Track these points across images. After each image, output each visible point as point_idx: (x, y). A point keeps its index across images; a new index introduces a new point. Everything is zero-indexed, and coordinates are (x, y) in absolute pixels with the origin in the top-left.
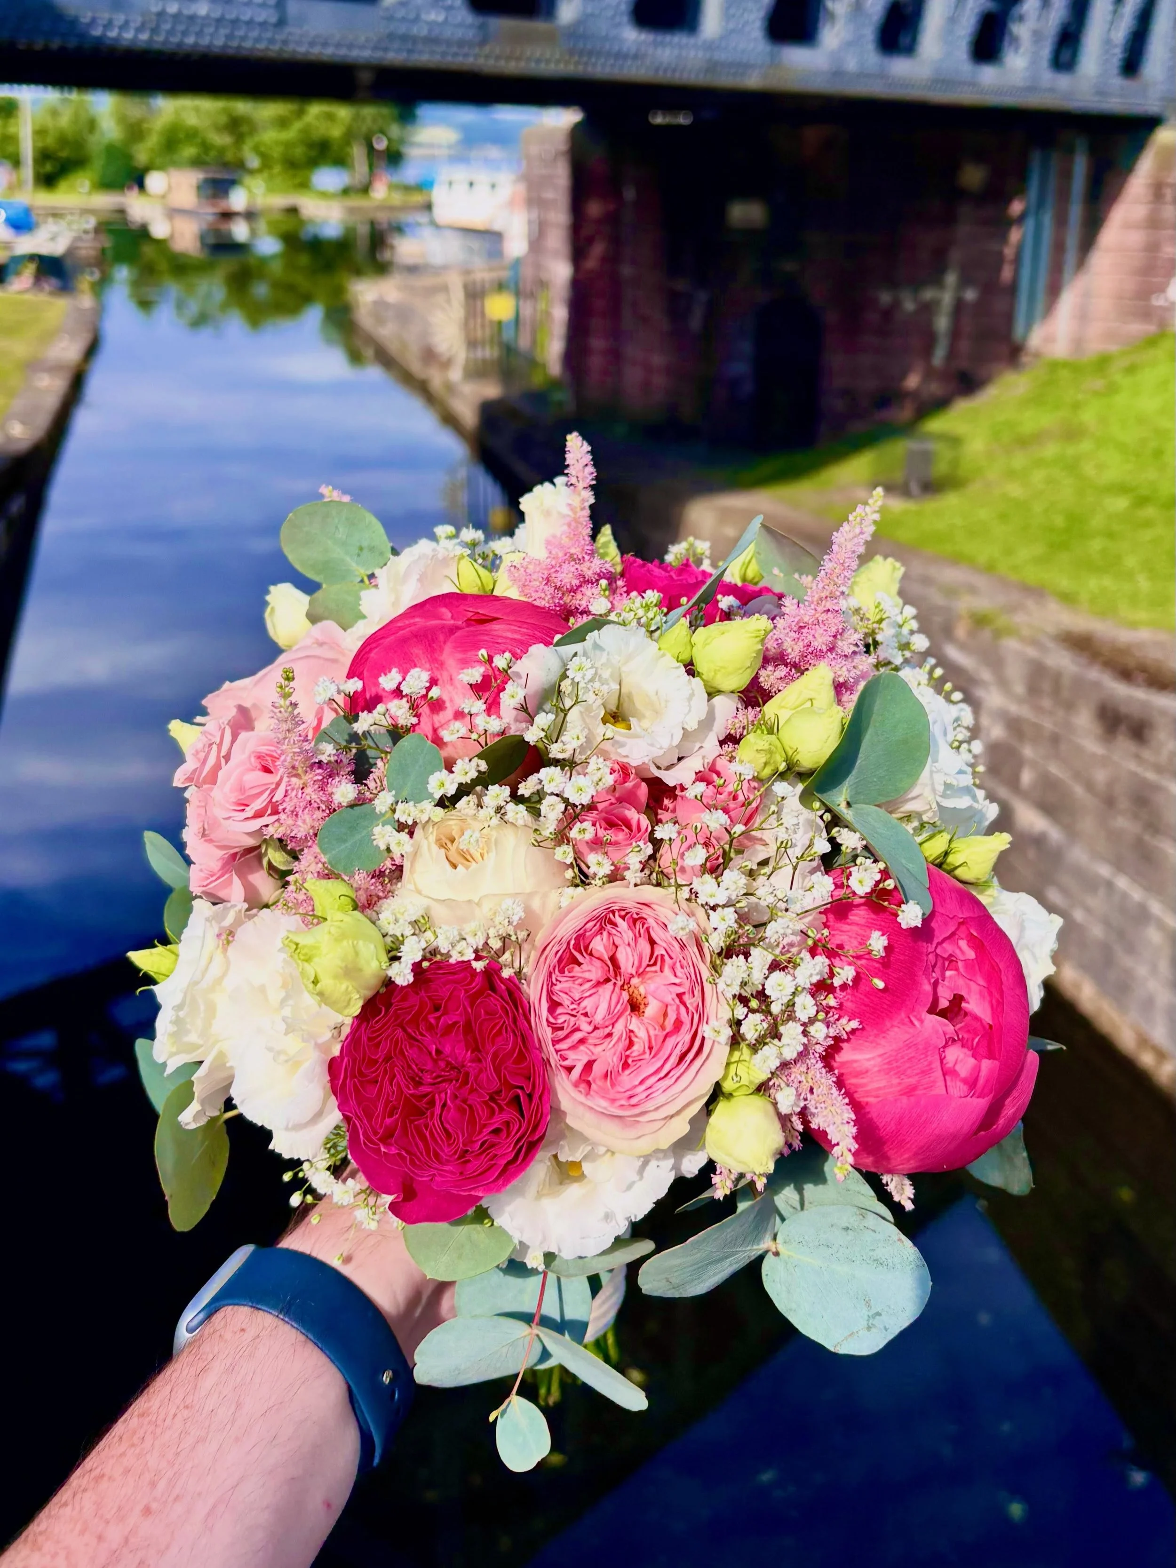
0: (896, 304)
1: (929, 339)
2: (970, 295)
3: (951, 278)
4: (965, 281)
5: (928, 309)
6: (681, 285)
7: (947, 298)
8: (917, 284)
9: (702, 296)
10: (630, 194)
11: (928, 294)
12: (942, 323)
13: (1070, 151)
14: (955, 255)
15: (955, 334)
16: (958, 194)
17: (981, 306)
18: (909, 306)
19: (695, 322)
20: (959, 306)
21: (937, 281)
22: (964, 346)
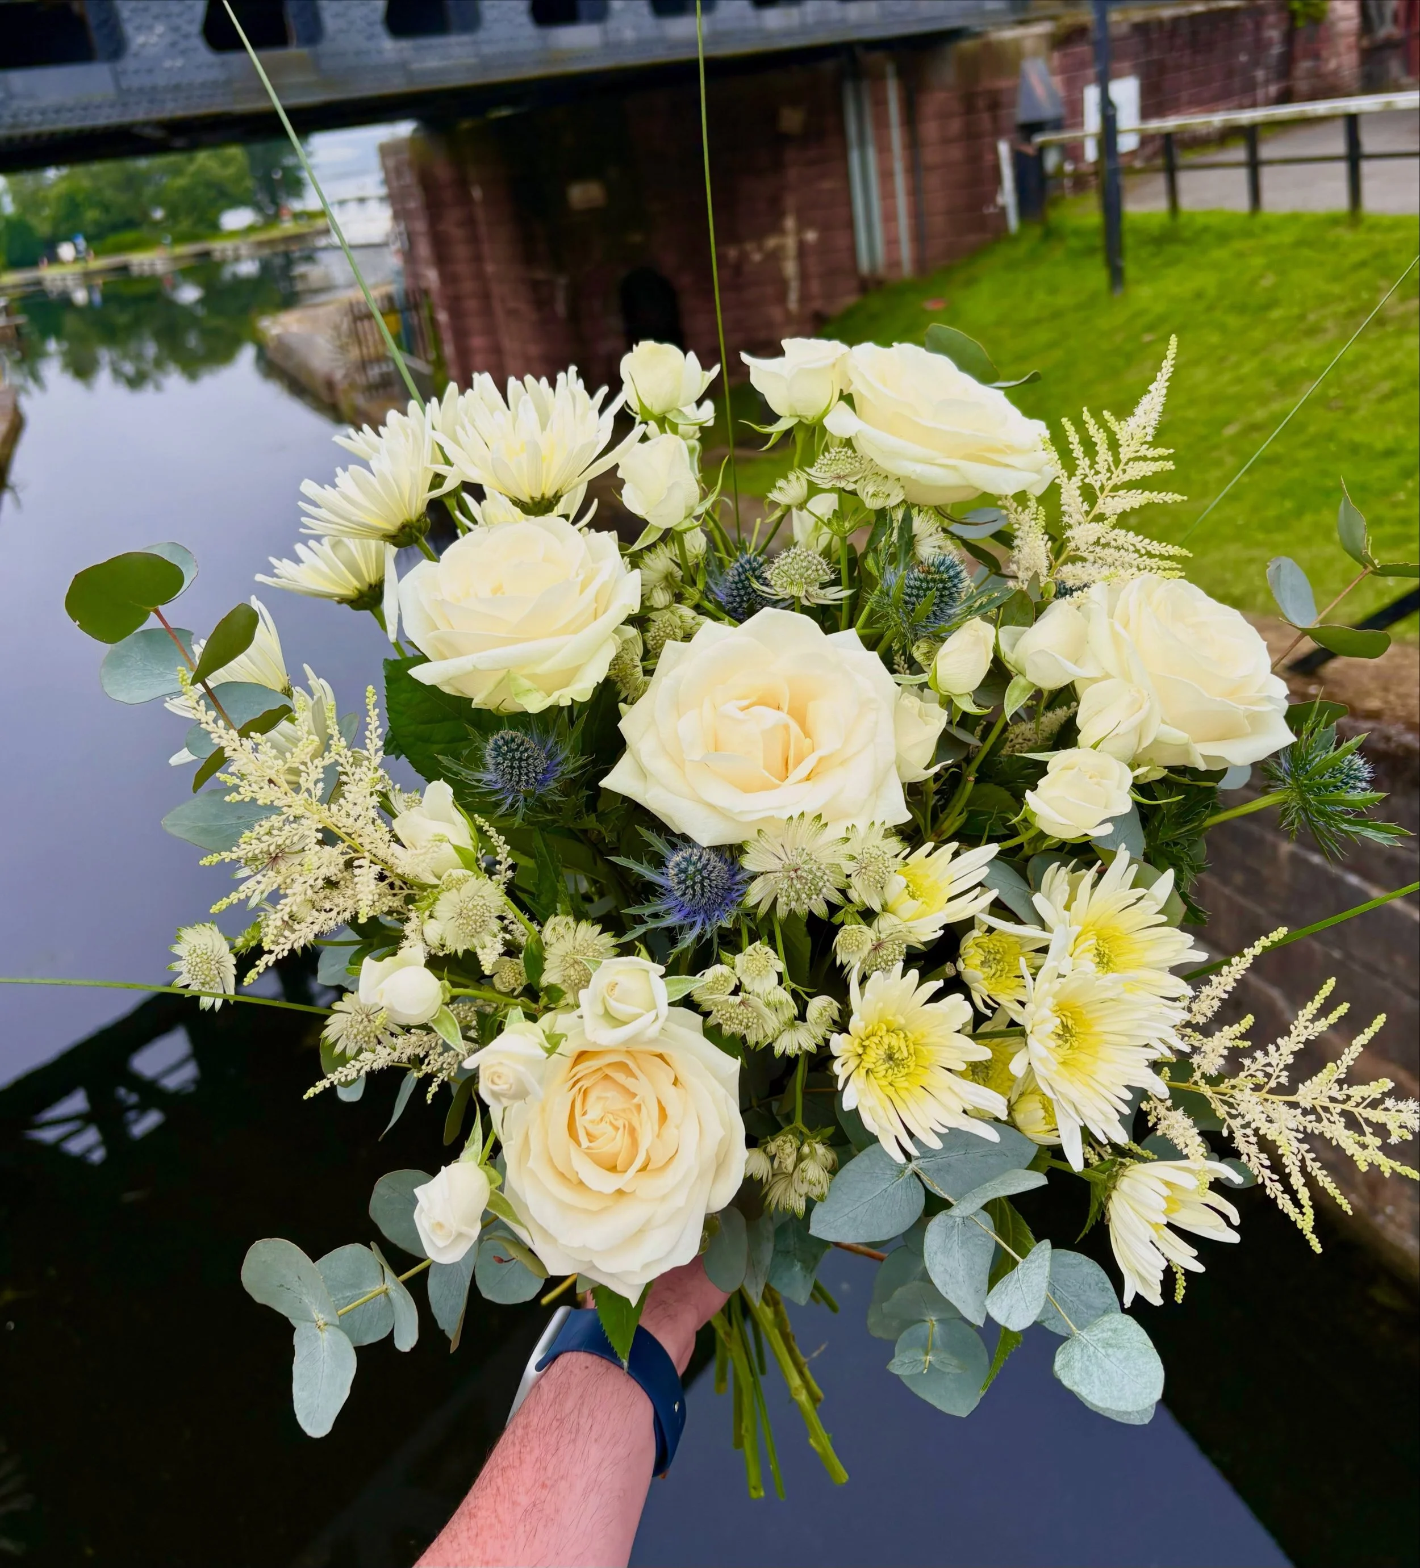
0: (744, 257)
1: (782, 285)
2: (811, 236)
3: (790, 223)
4: (803, 225)
5: (775, 256)
6: (540, 275)
7: (790, 243)
8: (760, 235)
9: (562, 281)
10: (477, 193)
11: (771, 243)
12: (790, 268)
13: (880, 78)
14: (790, 201)
15: (804, 276)
16: (783, 139)
17: (824, 245)
18: (757, 257)
19: (561, 308)
20: (802, 249)
21: (778, 229)
22: (815, 287)
